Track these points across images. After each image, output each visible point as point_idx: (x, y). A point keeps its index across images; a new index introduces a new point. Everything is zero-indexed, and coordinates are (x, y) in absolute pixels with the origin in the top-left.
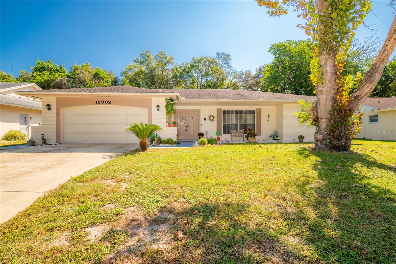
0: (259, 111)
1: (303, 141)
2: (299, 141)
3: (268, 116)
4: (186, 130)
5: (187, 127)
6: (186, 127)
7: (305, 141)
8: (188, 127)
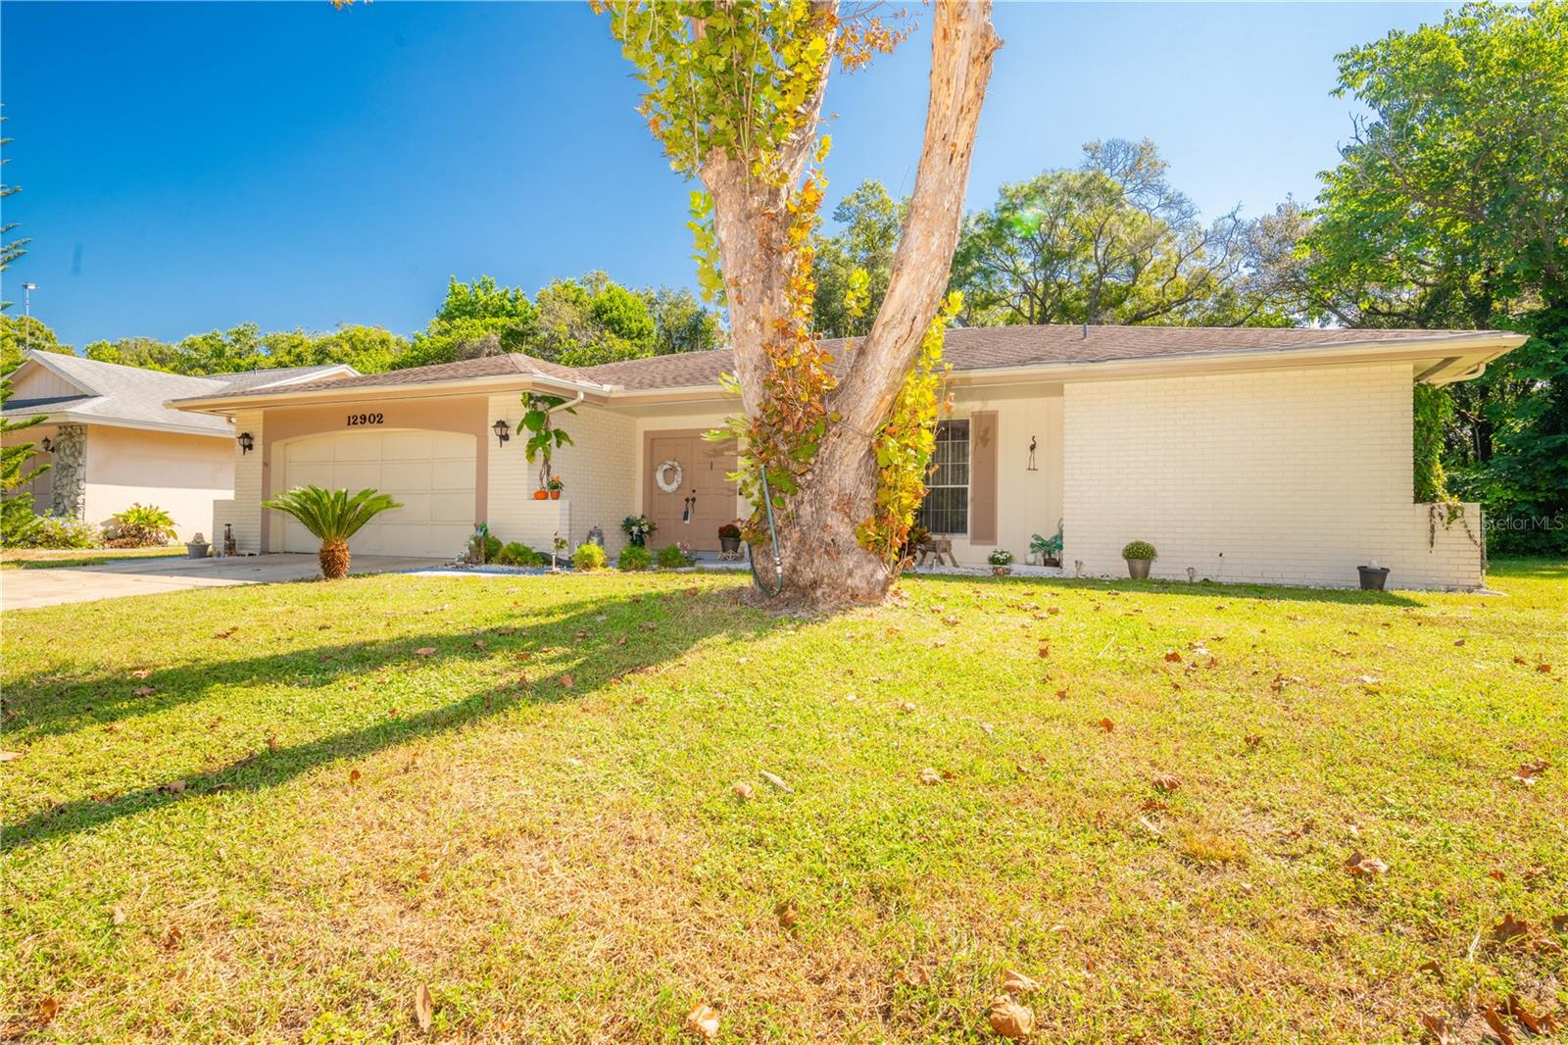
0: (988, 422)
1: (1146, 573)
2: (1133, 572)
3: (1033, 448)
4: (686, 514)
5: (690, 502)
6: (687, 500)
7: (1157, 570)
8: (694, 500)
